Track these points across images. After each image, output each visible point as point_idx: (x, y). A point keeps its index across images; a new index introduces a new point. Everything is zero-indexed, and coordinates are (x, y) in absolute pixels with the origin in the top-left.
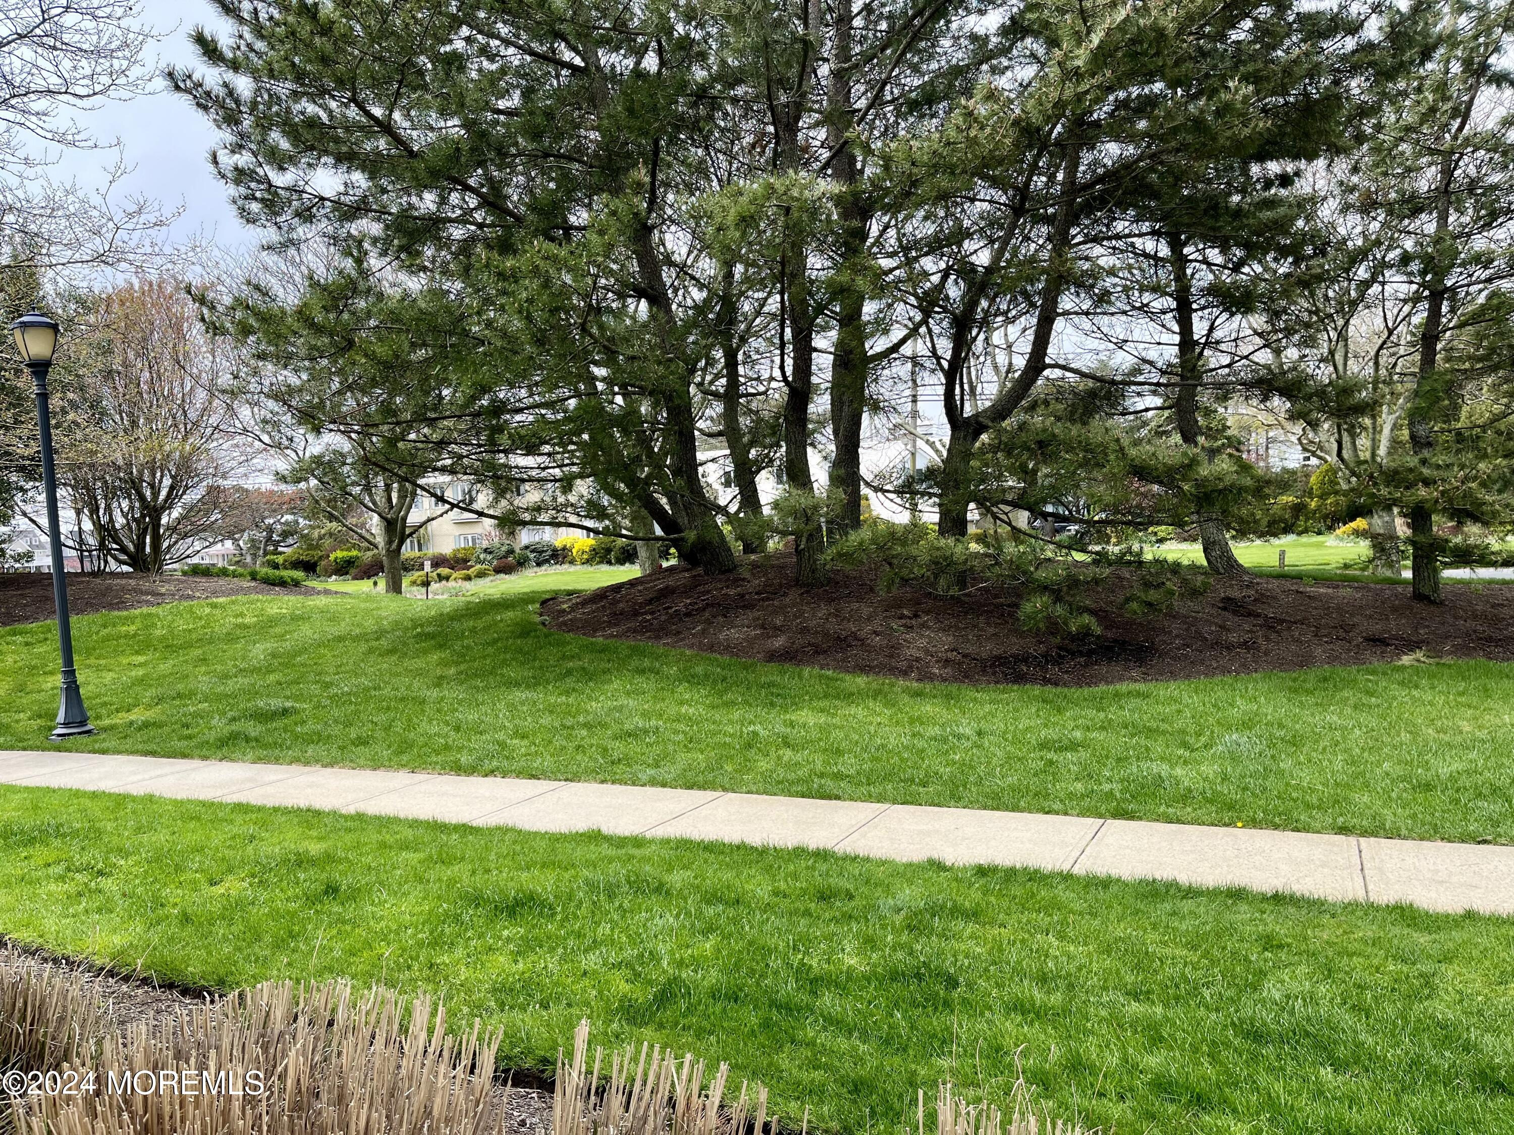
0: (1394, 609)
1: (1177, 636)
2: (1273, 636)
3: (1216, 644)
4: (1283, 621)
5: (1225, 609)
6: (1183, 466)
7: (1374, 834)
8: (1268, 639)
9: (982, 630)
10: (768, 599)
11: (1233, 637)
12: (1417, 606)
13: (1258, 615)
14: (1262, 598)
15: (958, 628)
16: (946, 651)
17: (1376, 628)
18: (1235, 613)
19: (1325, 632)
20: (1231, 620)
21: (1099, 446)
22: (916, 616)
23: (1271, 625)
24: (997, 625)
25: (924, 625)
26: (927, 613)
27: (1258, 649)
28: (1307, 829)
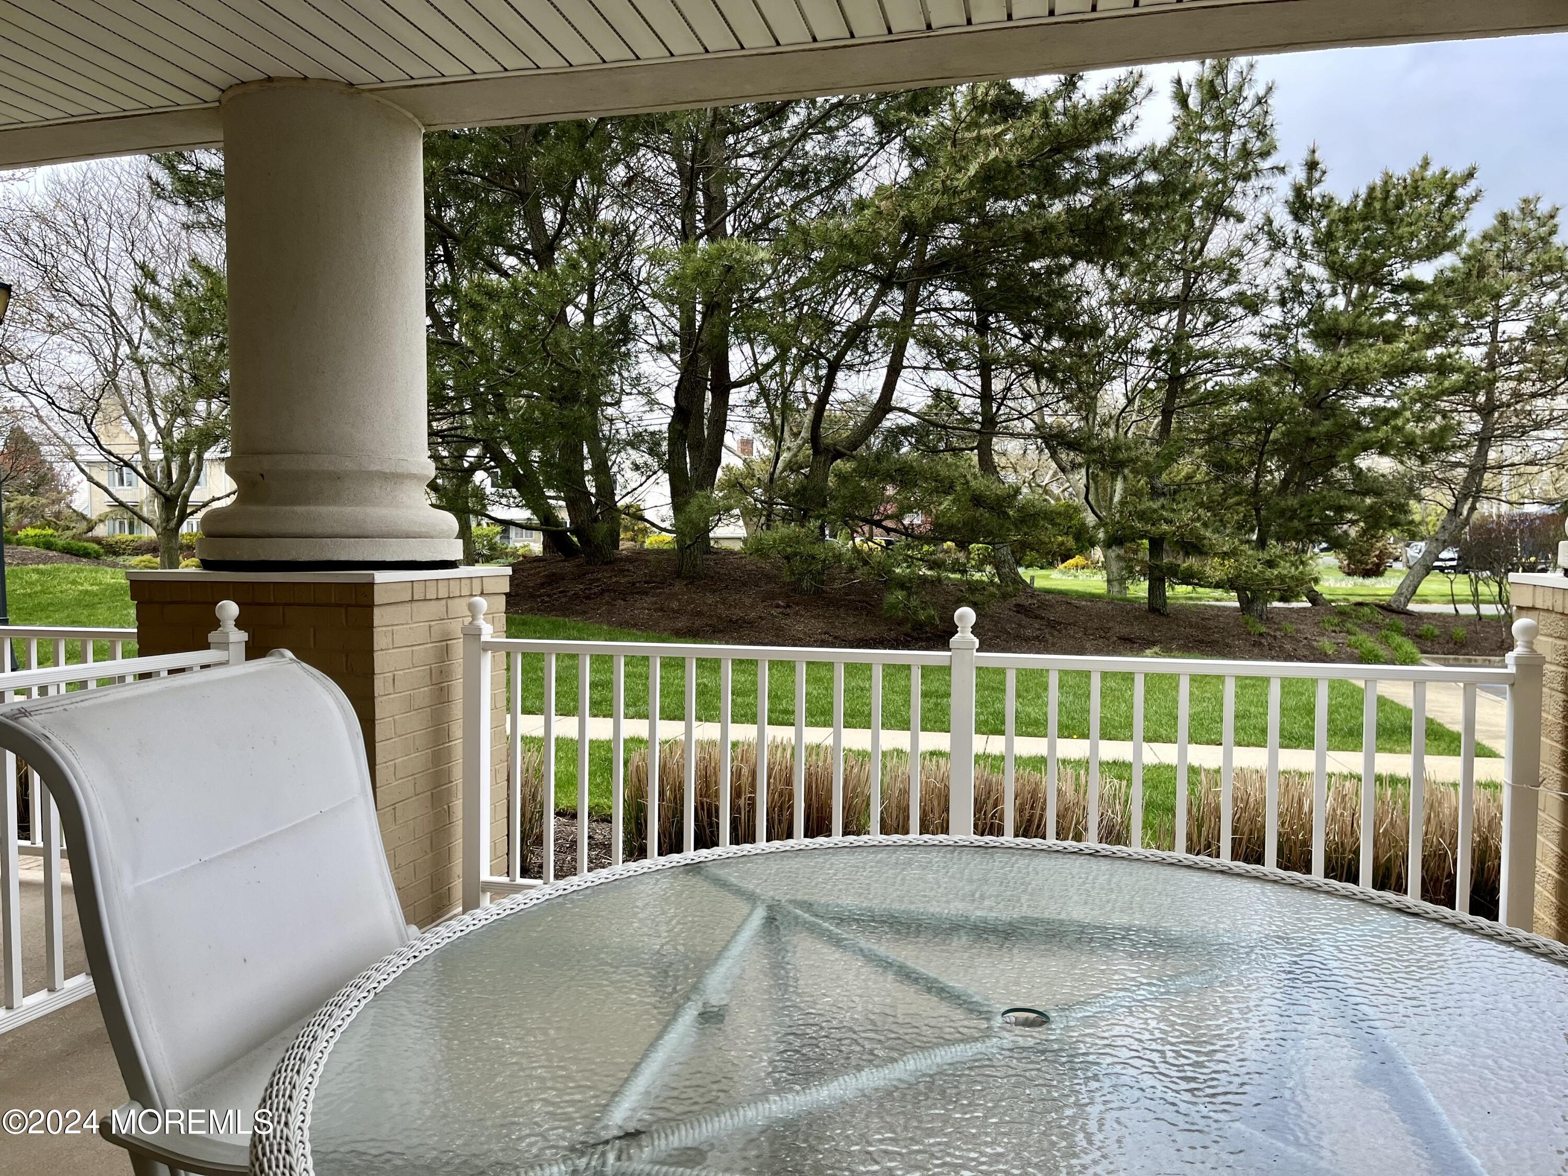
0: (1136, 618)
1: (989, 630)
2: (1056, 633)
3: (1017, 637)
4: (1060, 623)
5: (1018, 612)
6: (1009, 496)
7: (1156, 741)
8: (1052, 635)
9: (844, 619)
10: (658, 588)
11: (1029, 632)
12: (1151, 616)
13: (1043, 618)
14: (1043, 605)
15: (825, 617)
16: (820, 634)
17: (1124, 631)
18: (1027, 616)
19: (1090, 632)
20: (1025, 621)
21: (945, 478)
22: (788, 606)
23: (1053, 625)
24: (855, 616)
25: (796, 614)
26: (797, 604)
27: (1047, 641)
28: (1116, 739)
